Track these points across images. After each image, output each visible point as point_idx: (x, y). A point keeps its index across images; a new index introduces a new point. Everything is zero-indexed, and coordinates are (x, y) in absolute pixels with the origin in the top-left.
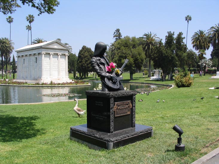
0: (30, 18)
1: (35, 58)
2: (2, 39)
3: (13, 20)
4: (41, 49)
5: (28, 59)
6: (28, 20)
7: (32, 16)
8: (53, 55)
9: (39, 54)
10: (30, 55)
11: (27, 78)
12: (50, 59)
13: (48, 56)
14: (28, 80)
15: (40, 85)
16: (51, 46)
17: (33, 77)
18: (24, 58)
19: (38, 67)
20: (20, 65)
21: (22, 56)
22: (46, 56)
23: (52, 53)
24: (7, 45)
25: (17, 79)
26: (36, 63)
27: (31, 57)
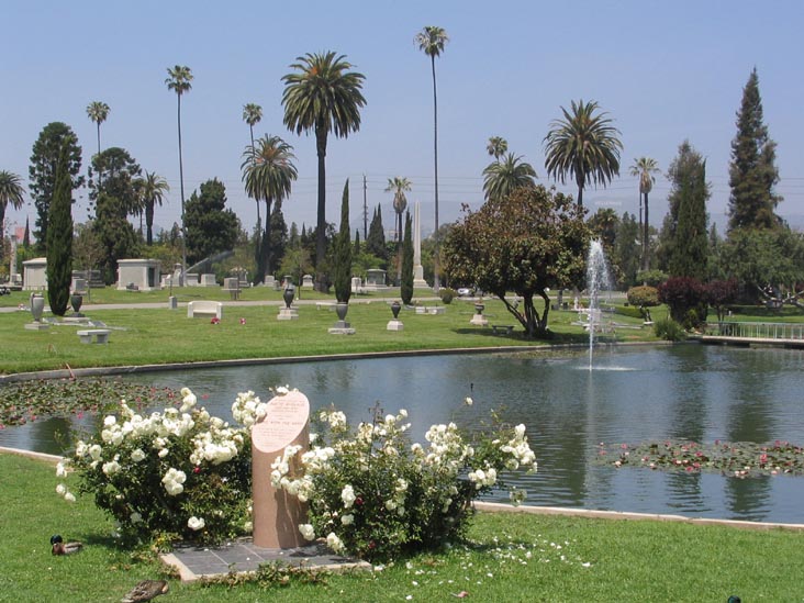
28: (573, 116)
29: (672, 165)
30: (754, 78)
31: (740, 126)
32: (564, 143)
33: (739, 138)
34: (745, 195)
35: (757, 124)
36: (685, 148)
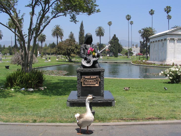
0: (168, 9)
1: (162, 43)
2: (146, 28)
3: (154, 12)
4: (166, 35)
5: (157, 44)
6: (165, 11)
7: (169, 7)
8: (177, 40)
9: (165, 39)
10: (159, 40)
11: (156, 59)
12: (174, 44)
13: (173, 41)
14: (157, 61)
15: (163, 66)
16: (175, 33)
17: (160, 59)
18: (155, 43)
19: (164, 50)
20: (152, 49)
21: (154, 41)
22: (171, 41)
23: (176, 38)
24: (150, 33)
25: (149, 61)
26: (163, 47)
27: (160, 42)
28: (56, 27)
29: (69, 35)
30: (82, 22)
31: (80, 29)
32: (55, 31)
33: (80, 31)
34: (81, 40)
35: (83, 29)
36: (71, 33)
